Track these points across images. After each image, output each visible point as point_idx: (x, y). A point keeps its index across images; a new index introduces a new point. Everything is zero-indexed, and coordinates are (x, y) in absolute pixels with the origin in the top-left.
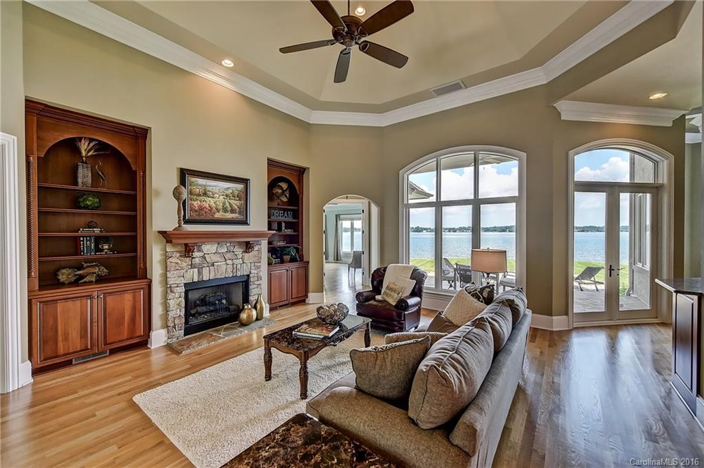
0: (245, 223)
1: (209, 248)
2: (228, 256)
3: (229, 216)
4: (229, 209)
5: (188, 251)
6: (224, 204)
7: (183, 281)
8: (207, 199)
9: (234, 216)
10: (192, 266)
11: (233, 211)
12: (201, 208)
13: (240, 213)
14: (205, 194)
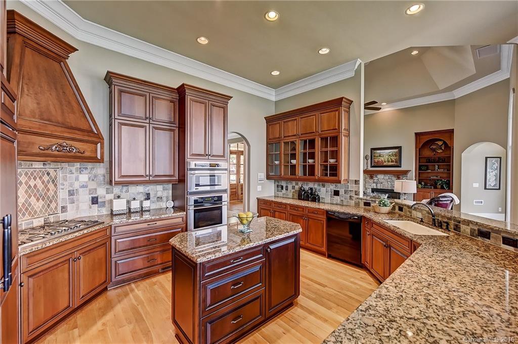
0: (400, 166)
1: (380, 177)
2: (389, 180)
3: (390, 164)
4: (390, 161)
5: (372, 177)
6: (388, 159)
7: (370, 187)
8: (381, 158)
9: (393, 163)
10: (374, 183)
11: (392, 162)
12: (378, 162)
13: (396, 162)
14: (380, 156)
